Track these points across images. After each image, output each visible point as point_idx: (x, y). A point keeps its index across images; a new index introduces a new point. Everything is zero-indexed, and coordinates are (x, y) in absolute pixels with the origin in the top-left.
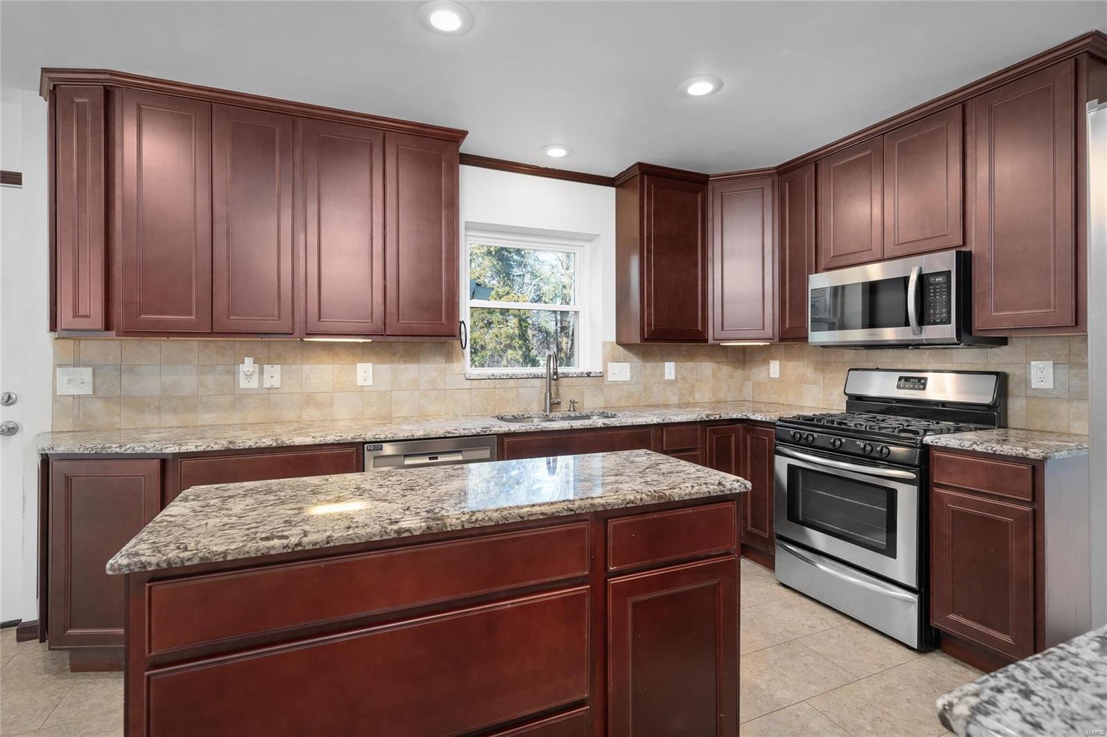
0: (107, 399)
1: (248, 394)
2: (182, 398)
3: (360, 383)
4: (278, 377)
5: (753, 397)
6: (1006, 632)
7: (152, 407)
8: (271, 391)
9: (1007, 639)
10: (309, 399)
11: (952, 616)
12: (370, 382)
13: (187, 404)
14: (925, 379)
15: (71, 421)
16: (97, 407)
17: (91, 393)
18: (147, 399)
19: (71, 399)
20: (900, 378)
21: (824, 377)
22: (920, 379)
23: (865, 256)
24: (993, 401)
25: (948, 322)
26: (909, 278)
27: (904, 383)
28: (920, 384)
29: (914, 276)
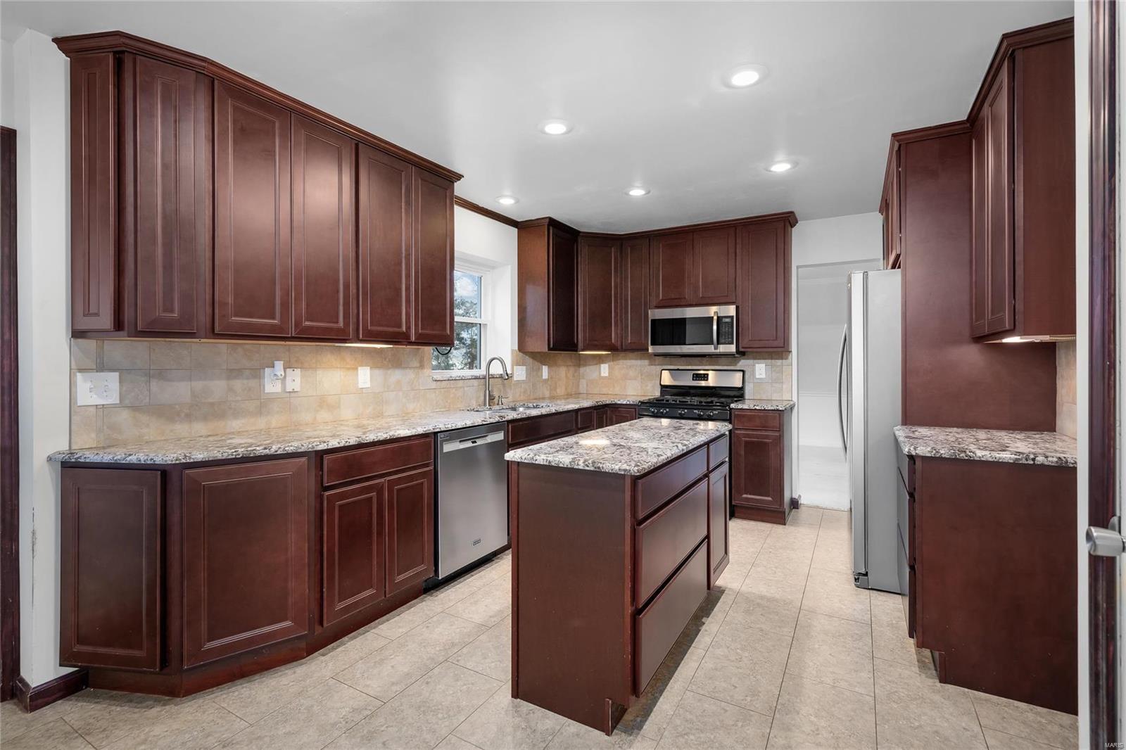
0: (135, 408)
1: (272, 399)
2: (212, 404)
3: (361, 386)
4: (298, 380)
5: (587, 391)
6: (768, 496)
7: (183, 415)
8: (293, 395)
9: (770, 499)
10: (323, 402)
11: (745, 496)
12: (368, 385)
13: (217, 411)
14: (707, 375)
15: (93, 435)
16: (124, 416)
17: (118, 402)
18: (177, 407)
19: (93, 410)
20: (694, 374)
21: (642, 375)
22: (703, 375)
23: (681, 302)
24: (741, 385)
25: (732, 343)
26: (713, 317)
27: (696, 377)
28: (705, 377)
29: (716, 319)
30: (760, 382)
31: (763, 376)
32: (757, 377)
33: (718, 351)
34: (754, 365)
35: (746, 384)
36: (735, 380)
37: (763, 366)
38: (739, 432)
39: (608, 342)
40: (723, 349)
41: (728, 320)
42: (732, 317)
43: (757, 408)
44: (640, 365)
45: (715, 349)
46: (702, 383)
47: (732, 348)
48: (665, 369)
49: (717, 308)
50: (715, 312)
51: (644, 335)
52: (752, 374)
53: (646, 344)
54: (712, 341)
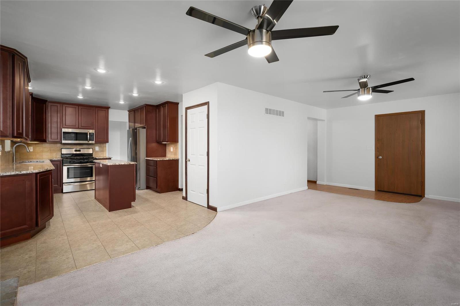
20: (75, 150)
22: (79, 150)
23: (74, 127)
24: (92, 153)
25: (93, 140)
26: (87, 133)
27: (76, 151)
28: (79, 151)
29: (88, 133)
30: (97, 152)
31: (98, 150)
32: (96, 150)
34: (95, 147)
35: (94, 153)
36: (90, 151)
37: (98, 147)
39: (42, 139)
40: (90, 142)
41: (92, 134)
42: (93, 133)
43: (105, 158)
44: (50, 147)
46: (78, 153)
47: (94, 142)
48: (63, 148)
49: (89, 130)
50: (88, 132)
51: (59, 137)
52: (95, 149)
53: (60, 140)
54: (87, 140)
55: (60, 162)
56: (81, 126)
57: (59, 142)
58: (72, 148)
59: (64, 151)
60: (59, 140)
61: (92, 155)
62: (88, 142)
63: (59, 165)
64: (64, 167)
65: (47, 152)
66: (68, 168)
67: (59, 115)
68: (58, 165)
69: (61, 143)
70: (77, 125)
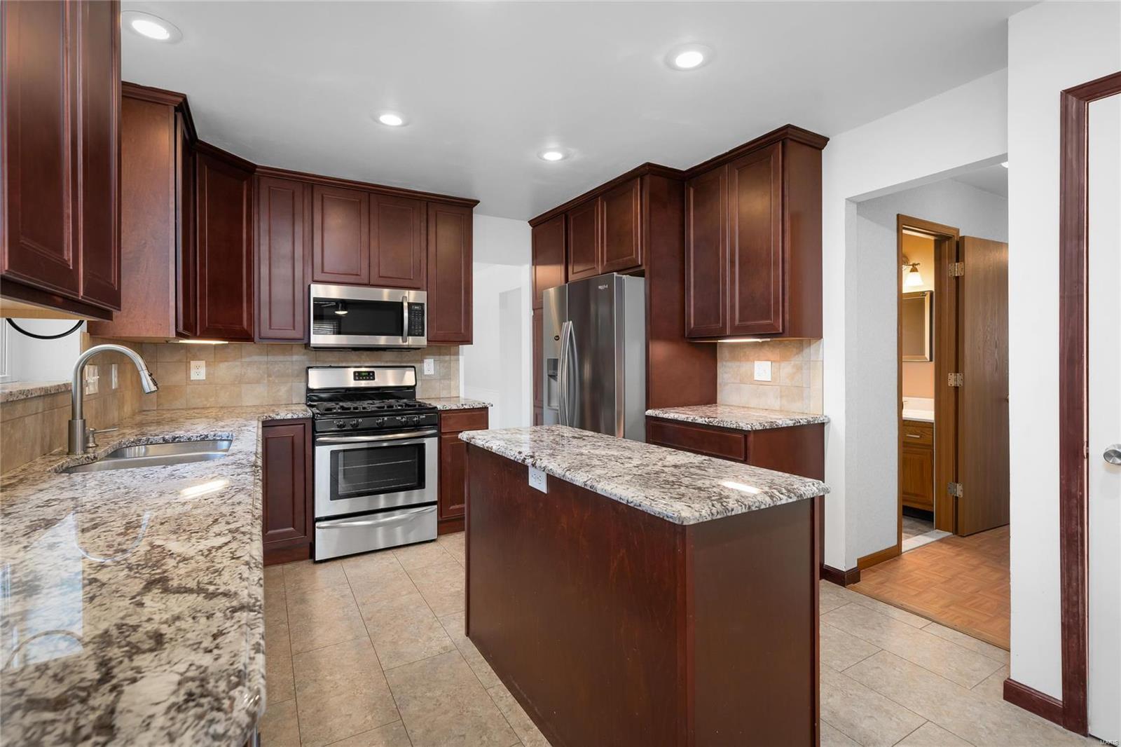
14: (376, 373)
20: (355, 373)
21: (269, 376)
22: (369, 372)
23: (352, 279)
24: (413, 384)
25: (423, 335)
26: (402, 303)
27: (358, 376)
28: (370, 376)
29: (405, 305)
30: (430, 379)
31: (432, 372)
32: (426, 373)
33: (407, 343)
34: (424, 362)
35: (418, 383)
36: (409, 379)
37: (433, 362)
38: (447, 436)
39: (237, 327)
40: (411, 341)
41: (418, 307)
42: (422, 305)
43: (466, 407)
44: (267, 363)
45: (403, 342)
46: (363, 384)
47: (422, 341)
48: (311, 367)
49: (406, 293)
50: (404, 297)
51: (299, 318)
52: (422, 371)
53: (304, 332)
54: (399, 332)
55: (305, 427)
56: (380, 277)
57: (300, 342)
58: (344, 365)
59: (318, 379)
60: (298, 333)
61: (414, 394)
62: (404, 341)
63: (298, 441)
64: (317, 448)
65: (258, 382)
66: (333, 452)
67: (299, 229)
68: (296, 441)
69: (307, 345)
70: (364, 272)
